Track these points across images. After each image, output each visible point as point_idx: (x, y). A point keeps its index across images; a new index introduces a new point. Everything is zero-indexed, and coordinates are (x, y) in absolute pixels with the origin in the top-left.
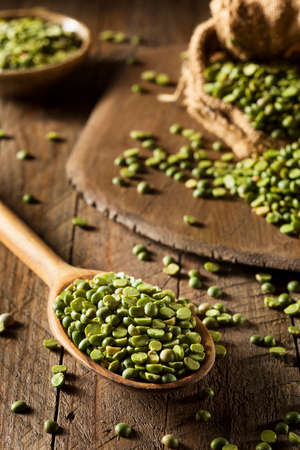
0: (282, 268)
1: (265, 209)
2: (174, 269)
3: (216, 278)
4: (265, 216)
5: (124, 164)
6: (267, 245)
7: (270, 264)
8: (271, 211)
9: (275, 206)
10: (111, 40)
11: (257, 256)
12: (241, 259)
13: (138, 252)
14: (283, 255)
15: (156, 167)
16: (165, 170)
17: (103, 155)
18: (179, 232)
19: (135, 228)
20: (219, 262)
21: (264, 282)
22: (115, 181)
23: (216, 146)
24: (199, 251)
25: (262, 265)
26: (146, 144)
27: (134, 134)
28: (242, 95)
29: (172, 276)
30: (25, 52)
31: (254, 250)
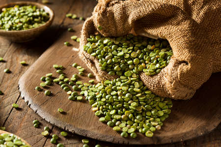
0: (93, 138)
1: (97, 108)
2: (46, 133)
3: (65, 139)
4: (95, 111)
5: (44, 80)
6: (90, 126)
7: (89, 135)
8: (99, 110)
9: (101, 107)
10: (70, 17)
11: (84, 130)
12: (76, 132)
13: (34, 123)
14: (96, 132)
15: (58, 83)
16: (61, 85)
17: (37, 75)
18: (54, 116)
19: (36, 111)
20: (67, 132)
21: (85, 143)
22: (36, 88)
23: (89, 75)
24: (59, 125)
25: (85, 135)
26: (58, 71)
27: (54, 66)
28: (99, 53)
29: (45, 136)
30: (20, 22)
31: (83, 128)
